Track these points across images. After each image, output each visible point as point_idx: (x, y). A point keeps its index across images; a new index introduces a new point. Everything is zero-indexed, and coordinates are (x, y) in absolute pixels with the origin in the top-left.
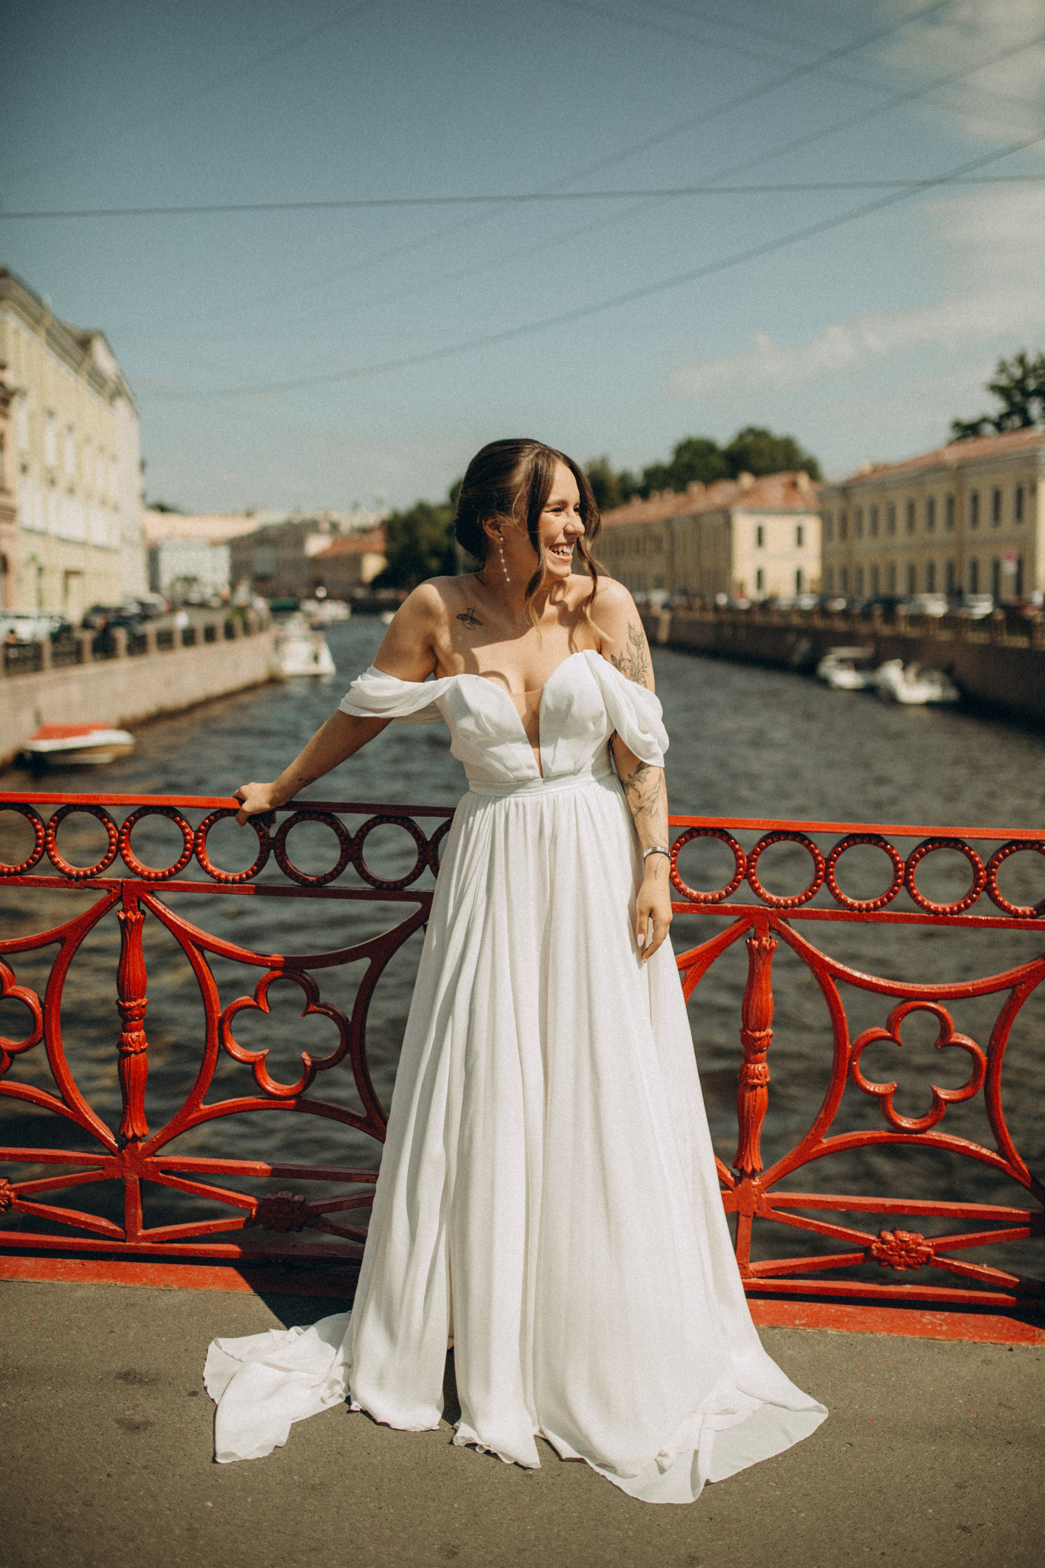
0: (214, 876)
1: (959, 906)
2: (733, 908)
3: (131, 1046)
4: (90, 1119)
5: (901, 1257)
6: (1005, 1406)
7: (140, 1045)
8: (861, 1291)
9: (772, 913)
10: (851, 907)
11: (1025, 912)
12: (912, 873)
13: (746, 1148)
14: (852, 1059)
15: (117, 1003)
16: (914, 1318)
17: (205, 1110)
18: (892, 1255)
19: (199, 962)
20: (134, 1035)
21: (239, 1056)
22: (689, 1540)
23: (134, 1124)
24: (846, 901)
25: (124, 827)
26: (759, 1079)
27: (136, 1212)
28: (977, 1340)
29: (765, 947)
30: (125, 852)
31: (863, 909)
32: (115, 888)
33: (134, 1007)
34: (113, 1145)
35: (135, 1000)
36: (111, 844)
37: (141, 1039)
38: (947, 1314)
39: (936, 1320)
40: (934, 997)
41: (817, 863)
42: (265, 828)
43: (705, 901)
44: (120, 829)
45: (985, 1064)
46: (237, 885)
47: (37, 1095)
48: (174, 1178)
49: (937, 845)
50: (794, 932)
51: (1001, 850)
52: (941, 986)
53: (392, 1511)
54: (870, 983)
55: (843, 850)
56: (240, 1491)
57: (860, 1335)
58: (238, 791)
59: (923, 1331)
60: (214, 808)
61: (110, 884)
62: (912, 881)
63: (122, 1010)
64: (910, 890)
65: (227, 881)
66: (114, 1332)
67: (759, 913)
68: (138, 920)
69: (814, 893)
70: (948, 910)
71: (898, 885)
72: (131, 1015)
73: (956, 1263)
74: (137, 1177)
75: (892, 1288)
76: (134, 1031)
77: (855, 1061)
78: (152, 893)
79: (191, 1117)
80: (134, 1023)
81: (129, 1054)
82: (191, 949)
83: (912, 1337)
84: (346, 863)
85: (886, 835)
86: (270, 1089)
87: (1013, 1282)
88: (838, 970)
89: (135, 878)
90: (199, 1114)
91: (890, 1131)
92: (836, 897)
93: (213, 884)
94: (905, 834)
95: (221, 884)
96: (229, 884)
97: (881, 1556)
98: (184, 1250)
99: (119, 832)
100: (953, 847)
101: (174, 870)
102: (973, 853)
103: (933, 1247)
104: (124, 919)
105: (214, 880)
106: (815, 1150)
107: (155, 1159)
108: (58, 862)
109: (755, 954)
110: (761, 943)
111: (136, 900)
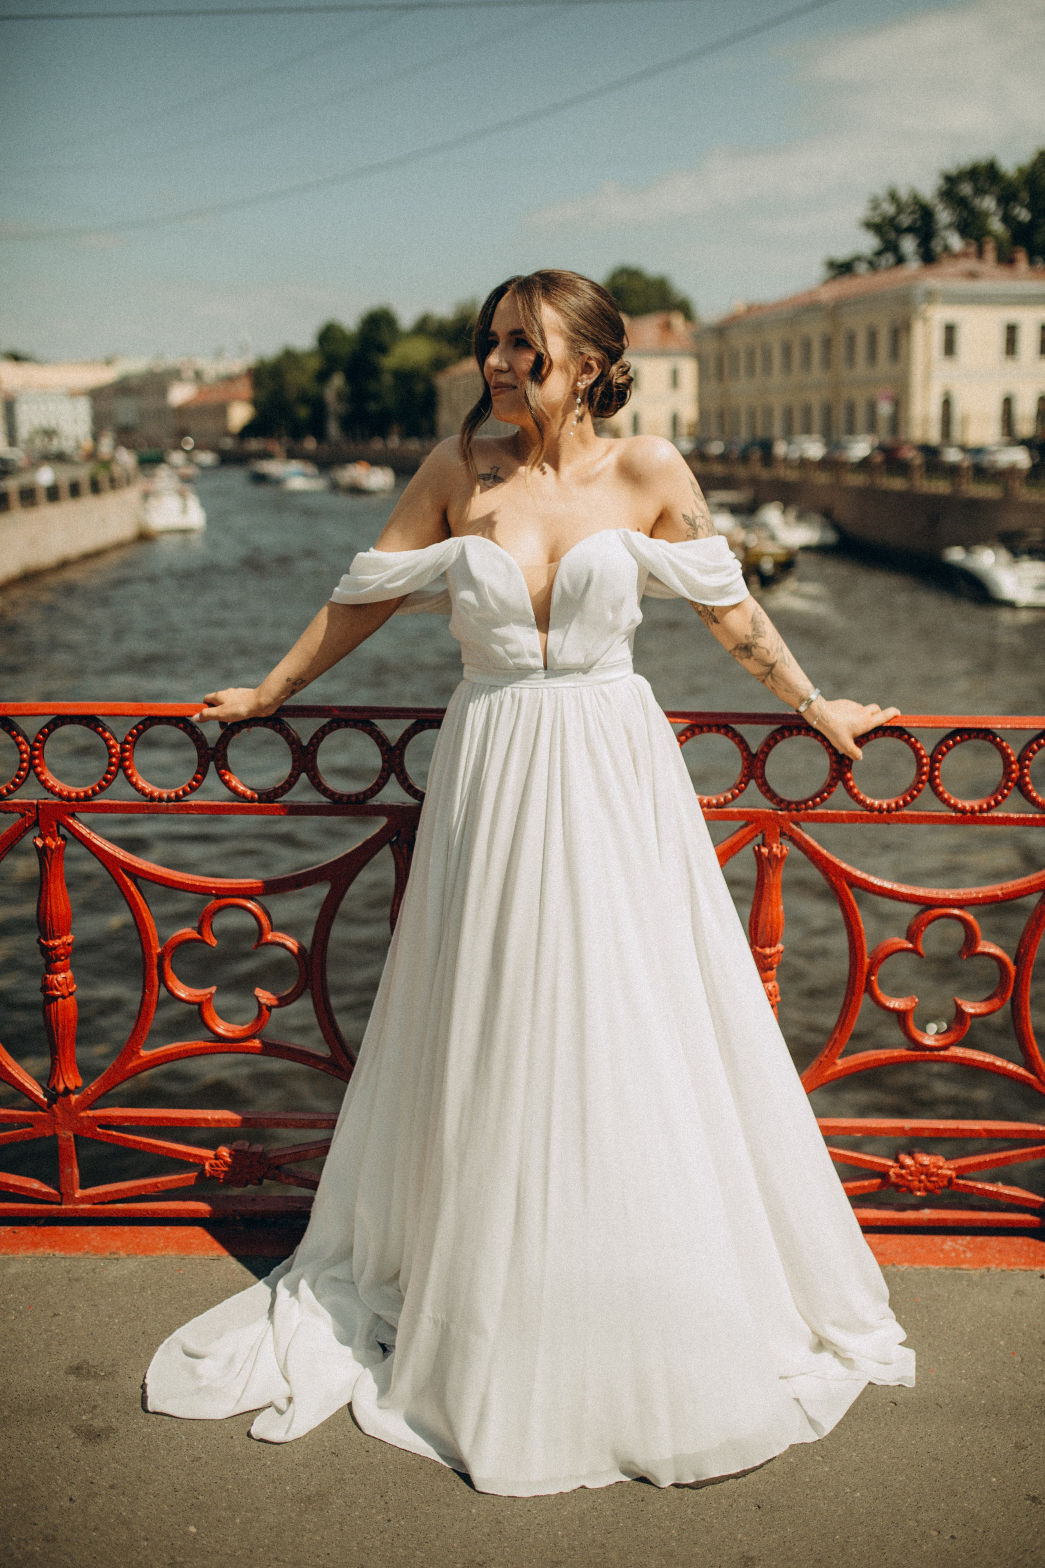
0: (144, 794)
1: (988, 804)
2: (739, 812)
3: (57, 990)
4: (13, 1072)
5: (920, 1181)
7: (68, 987)
8: (877, 1219)
9: (783, 817)
10: (871, 808)
12: (938, 769)
14: (871, 972)
15: (39, 941)
16: (935, 1245)
17: (146, 1057)
18: (910, 1181)
19: (131, 892)
20: (61, 977)
21: (183, 995)
22: (740, 1536)
23: (66, 1077)
24: (865, 802)
25: (37, 740)
27: (72, 1172)
28: (1005, 1267)
29: (776, 856)
30: (39, 769)
31: (884, 810)
32: (29, 811)
33: (59, 945)
34: (42, 1100)
35: (59, 938)
36: (22, 761)
37: (68, 981)
38: (968, 1238)
39: (957, 1247)
40: (960, 904)
43: (709, 805)
44: (31, 742)
45: (1013, 973)
46: (173, 803)
48: (114, 1133)
49: (966, 736)
50: (807, 837)
51: (1036, 740)
52: (967, 890)
53: (402, 1523)
54: (891, 891)
56: (225, 1509)
59: (946, 1258)
60: (142, 715)
61: (23, 808)
62: (937, 777)
63: (45, 951)
64: (934, 788)
65: (161, 799)
66: (58, 1315)
67: (768, 817)
68: (58, 848)
69: (829, 793)
70: (977, 808)
71: (923, 782)
72: (56, 955)
73: (980, 1186)
74: (70, 1134)
75: (910, 1215)
76: (60, 973)
77: (873, 975)
78: (73, 816)
79: (131, 1065)
80: (59, 963)
81: (56, 998)
82: (123, 879)
83: (937, 1267)
84: (299, 775)
85: (910, 727)
86: (220, 1030)
87: (1038, 1202)
88: (855, 877)
89: (52, 799)
90: (139, 1062)
91: (908, 1049)
92: (855, 797)
93: (145, 803)
94: (930, 725)
95: (155, 803)
96: (164, 803)
97: (951, 1541)
98: (129, 1210)
99: (31, 746)
100: (984, 738)
101: (97, 788)
102: (1004, 744)
103: (955, 1169)
104: (42, 847)
105: (145, 799)
106: (829, 1072)
107: (91, 1113)
109: (764, 863)
110: (770, 850)
111: (55, 824)
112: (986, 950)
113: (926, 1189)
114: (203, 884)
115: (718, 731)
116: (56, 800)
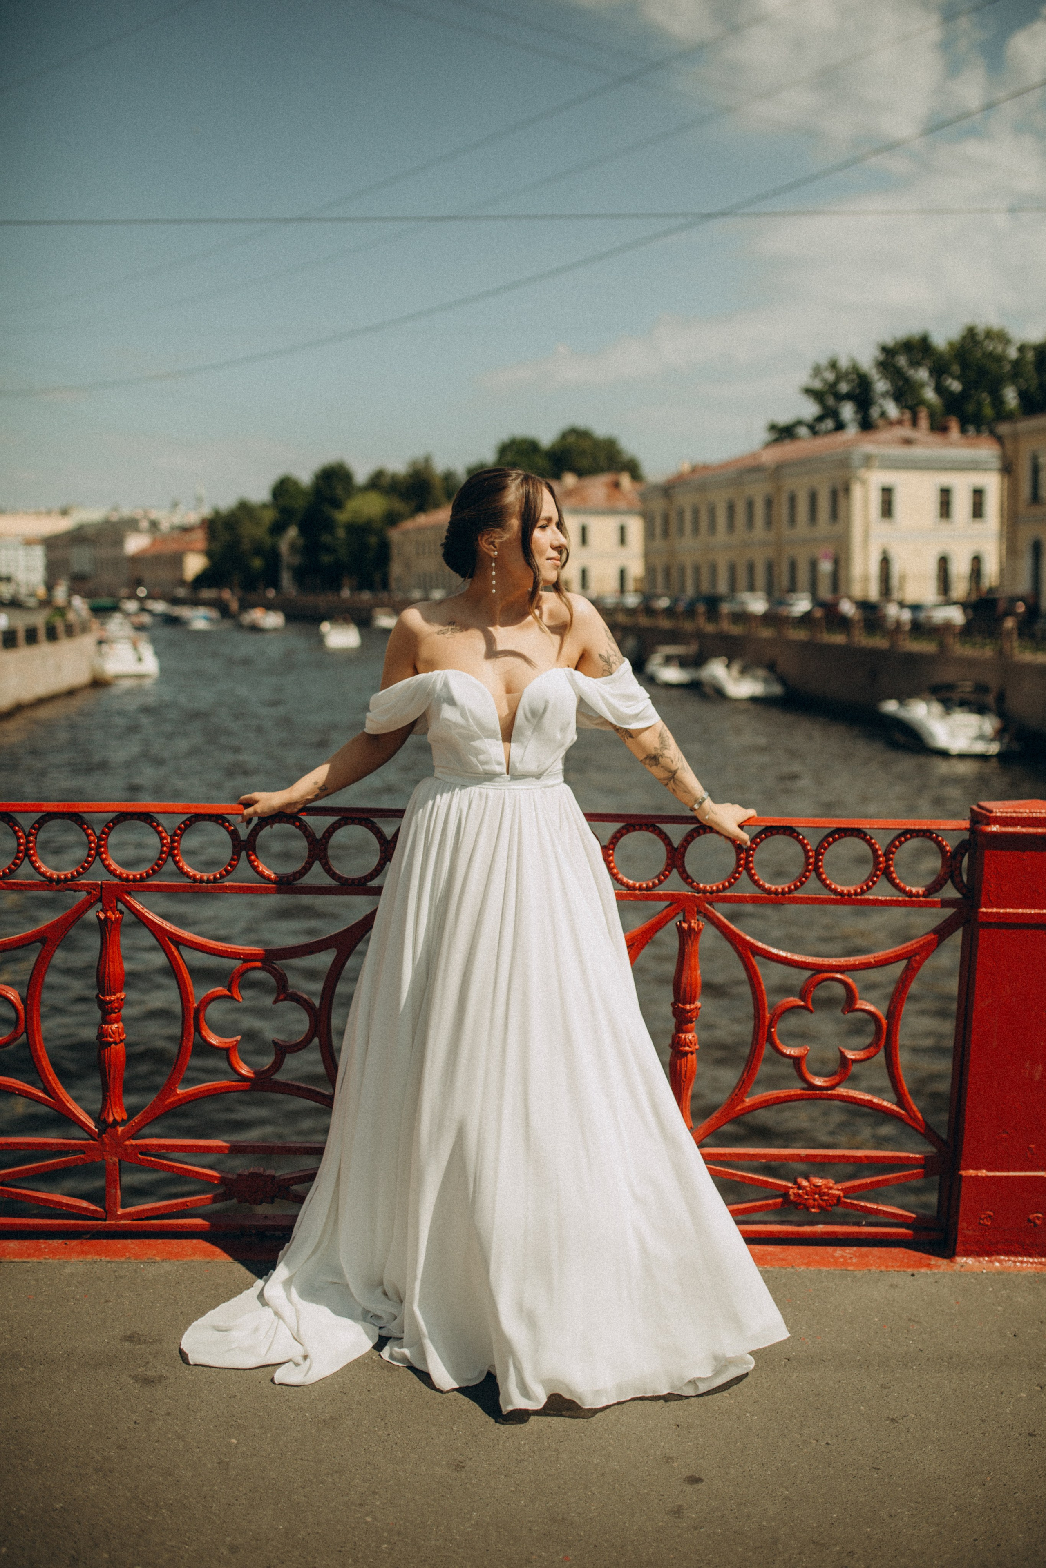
0: (188, 877)
1: (862, 888)
2: (665, 895)
3: (111, 1037)
4: (71, 1107)
5: (815, 1200)
6: (914, 1321)
7: (119, 1036)
8: (780, 1232)
9: (699, 898)
10: (769, 891)
11: (918, 892)
12: (821, 860)
14: (771, 1025)
15: (98, 997)
16: (827, 1253)
17: (183, 1094)
18: (806, 1199)
19: (174, 957)
20: (114, 1026)
21: (214, 1042)
22: (662, 1444)
23: (114, 1110)
24: (764, 886)
25: (103, 832)
26: (689, 1047)
27: (116, 1192)
28: (883, 1268)
29: (694, 930)
30: (104, 856)
31: (779, 893)
32: (94, 889)
33: (114, 1000)
34: (94, 1131)
35: (115, 994)
36: (90, 849)
37: (120, 1030)
38: (855, 1248)
39: (846, 1254)
40: (841, 969)
41: (738, 853)
43: (640, 888)
44: (98, 835)
45: (885, 1026)
46: (211, 885)
47: (19, 1087)
48: (153, 1159)
49: (843, 834)
50: (718, 915)
51: (898, 837)
52: (847, 959)
53: (399, 1437)
54: (786, 958)
55: (761, 841)
56: (259, 1428)
57: (782, 1270)
59: (836, 1263)
60: (190, 813)
61: (89, 888)
62: (821, 867)
63: (102, 1004)
64: (819, 875)
65: (201, 881)
67: (688, 898)
68: (117, 919)
69: (736, 879)
70: (852, 892)
71: (809, 871)
72: (112, 1008)
73: (862, 1204)
74: (117, 1160)
75: (807, 1229)
76: (113, 1023)
77: (773, 1027)
78: (129, 894)
79: (168, 1101)
80: (113, 1015)
81: (110, 1044)
82: (168, 945)
83: (828, 1269)
84: (313, 863)
85: (798, 827)
86: (243, 1072)
87: (911, 1217)
88: (757, 947)
89: (113, 881)
90: (176, 1098)
91: (803, 1089)
92: (756, 883)
93: (188, 884)
94: (814, 825)
95: (197, 884)
96: (204, 884)
97: (827, 1446)
98: (163, 1225)
99: (98, 838)
100: (857, 836)
101: (151, 871)
102: (873, 841)
103: (842, 1190)
104: (104, 919)
105: (189, 881)
106: (739, 1108)
107: (134, 1142)
108: (39, 867)
109: (686, 936)
110: (689, 926)
111: (115, 901)
112: (863, 1007)
113: (820, 1207)
114: (233, 950)
115: (647, 830)
116: (116, 881)
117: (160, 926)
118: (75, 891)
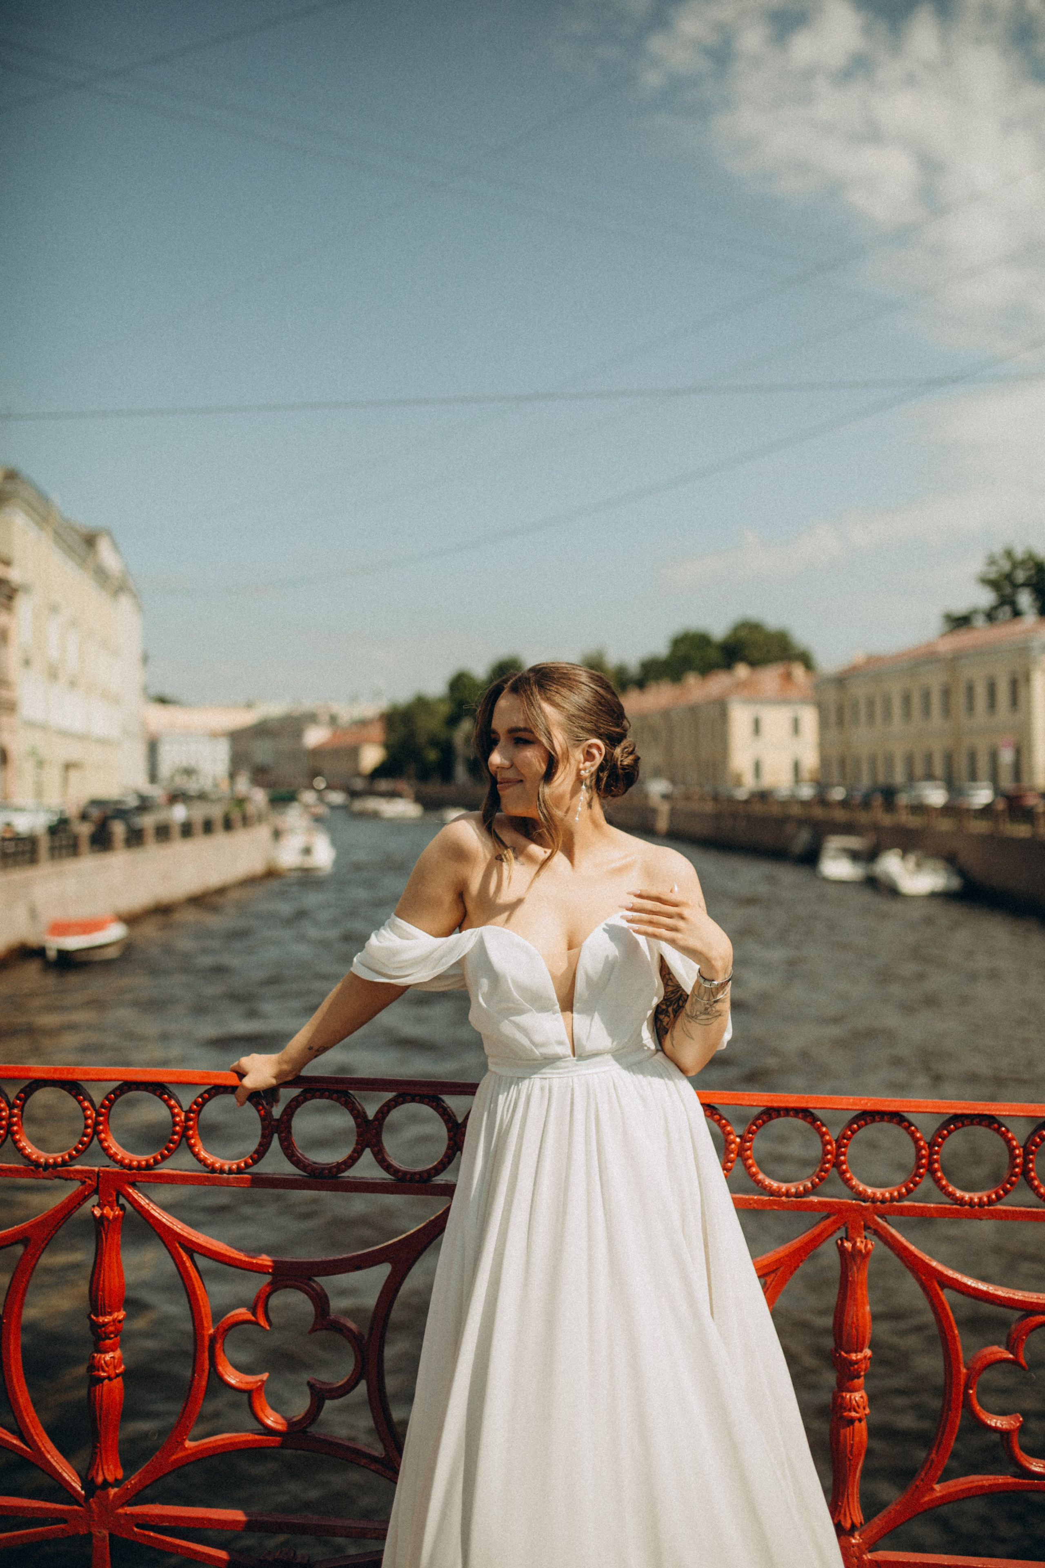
0: (206, 1165)
2: (820, 1203)
3: (104, 1371)
4: (52, 1460)
7: (115, 1368)
9: (866, 1208)
10: (960, 1202)
12: (1032, 1161)
13: (843, 1495)
14: (968, 1386)
15: (89, 1317)
17: (191, 1449)
19: (187, 1268)
20: (108, 1357)
21: (233, 1382)
23: (105, 1467)
24: (954, 1195)
25: (103, 1106)
26: (857, 1412)
29: (860, 1251)
30: (103, 1136)
31: (975, 1204)
32: (89, 1178)
33: (109, 1322)
34: (79, 1493)
35: (110, 1314)
36: (87, 1126)
37: (116, 1361)
41: (919, 1149)
42: (267, 1107)
43: (788, 1194)
46: (234, 1175)
48: (152, 1534)
50: (893, 1231)
54: (986, 1293)
55: (949, 1133)
58: (236, 1063)
60: (209, 1084)
61: (84, 1175)
62: (1032, 1169)
63: (95, 1326)
64: (1029, 1182)
65: (222, 1171)
67: (850, 1208)
68: (116, 1218)
69: (916, 1184)
71: (1016, 1175)
72: (105, 1333)
74: (106, 1533)
76: (108, 1352)
77: (971, 1388)
78: (133, 1185)
79: (174, 1457)
80: (108, 1342)
81: (101, 1380)
82: (179, 1253)
84: (362, 1150)
85: (999, 1115)
86: (269, 1422)
88: (947, 1277)
89: (114, 1167)
90: (183, 1454)
91: (1015, 1477)
92: (943, 1189)
93: (205, 1174)
94: (1021, 1114)
95: (215, 1175)
96: (225, 1175)
99: (96, 1112)
101: (159, 1157)
104: (100, 1217)
105: (207, 1169)
106: (926, 1499)
107: (129, 1510)
108: (24, 1148)
109: (848, 1258)
110: (854, 1245)
111: (114, 1194)
114: (259, 1262)
115: (796, 1115)
117: (169, 1228)
118: (66, 1180)
